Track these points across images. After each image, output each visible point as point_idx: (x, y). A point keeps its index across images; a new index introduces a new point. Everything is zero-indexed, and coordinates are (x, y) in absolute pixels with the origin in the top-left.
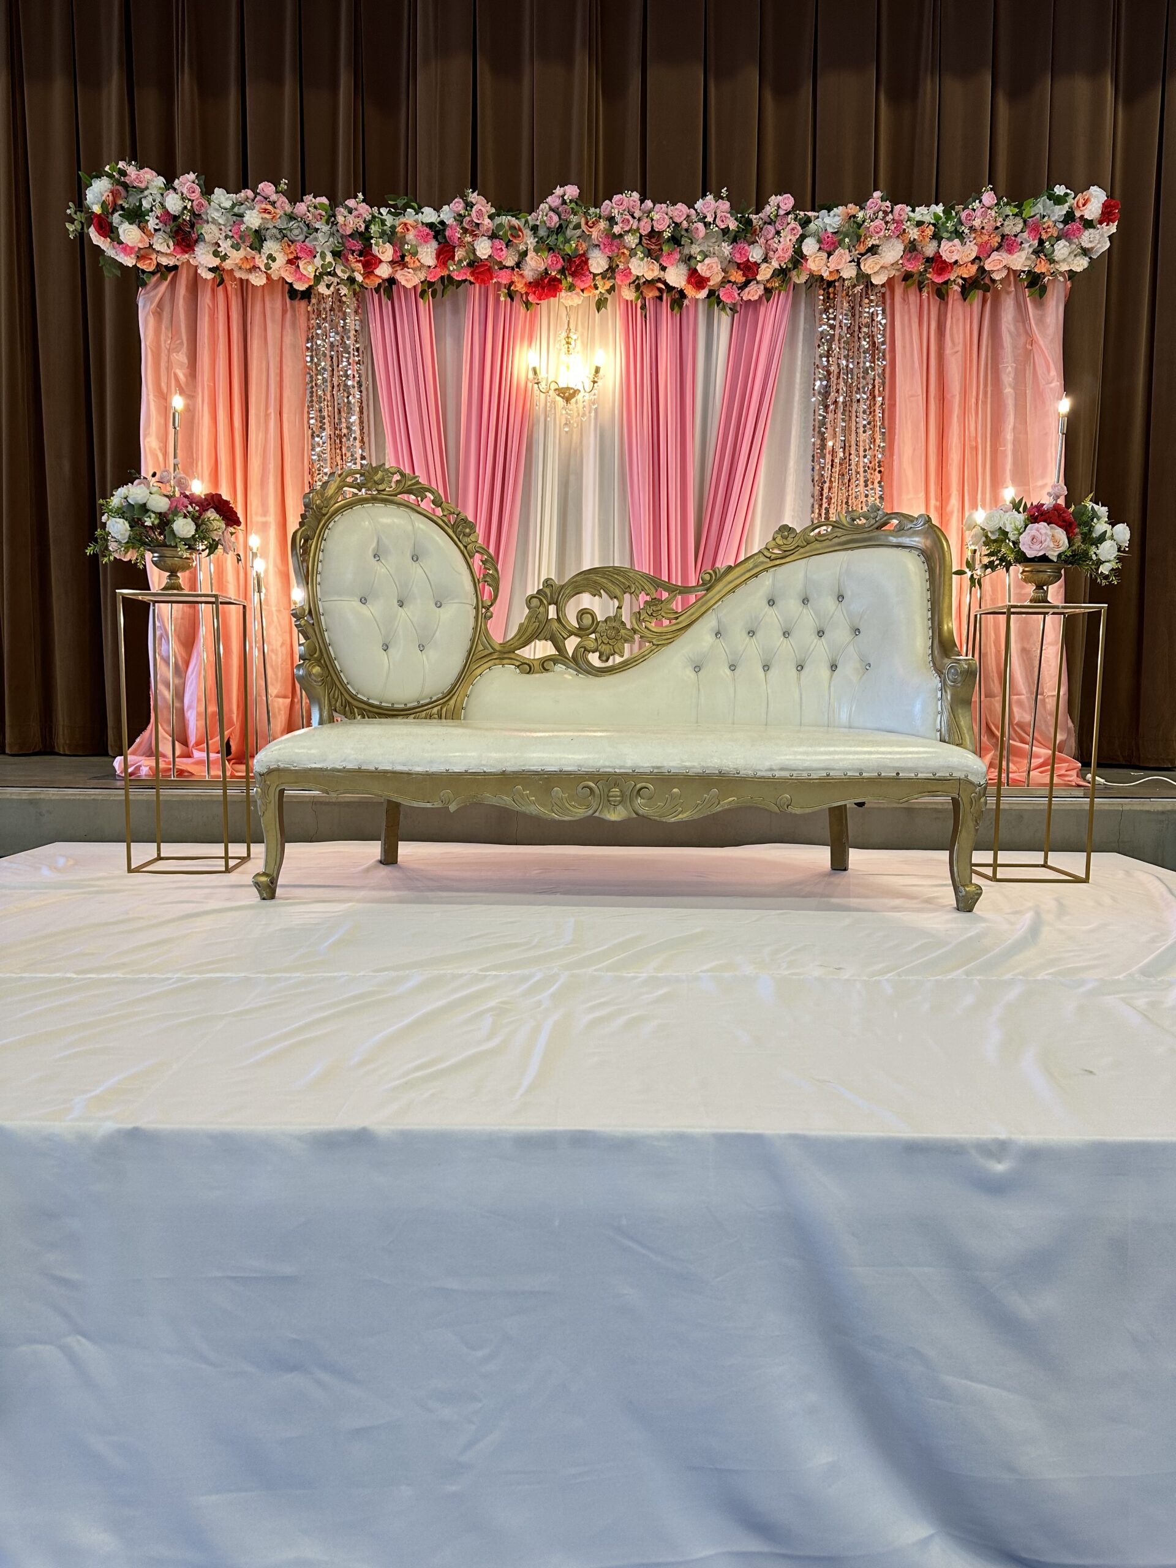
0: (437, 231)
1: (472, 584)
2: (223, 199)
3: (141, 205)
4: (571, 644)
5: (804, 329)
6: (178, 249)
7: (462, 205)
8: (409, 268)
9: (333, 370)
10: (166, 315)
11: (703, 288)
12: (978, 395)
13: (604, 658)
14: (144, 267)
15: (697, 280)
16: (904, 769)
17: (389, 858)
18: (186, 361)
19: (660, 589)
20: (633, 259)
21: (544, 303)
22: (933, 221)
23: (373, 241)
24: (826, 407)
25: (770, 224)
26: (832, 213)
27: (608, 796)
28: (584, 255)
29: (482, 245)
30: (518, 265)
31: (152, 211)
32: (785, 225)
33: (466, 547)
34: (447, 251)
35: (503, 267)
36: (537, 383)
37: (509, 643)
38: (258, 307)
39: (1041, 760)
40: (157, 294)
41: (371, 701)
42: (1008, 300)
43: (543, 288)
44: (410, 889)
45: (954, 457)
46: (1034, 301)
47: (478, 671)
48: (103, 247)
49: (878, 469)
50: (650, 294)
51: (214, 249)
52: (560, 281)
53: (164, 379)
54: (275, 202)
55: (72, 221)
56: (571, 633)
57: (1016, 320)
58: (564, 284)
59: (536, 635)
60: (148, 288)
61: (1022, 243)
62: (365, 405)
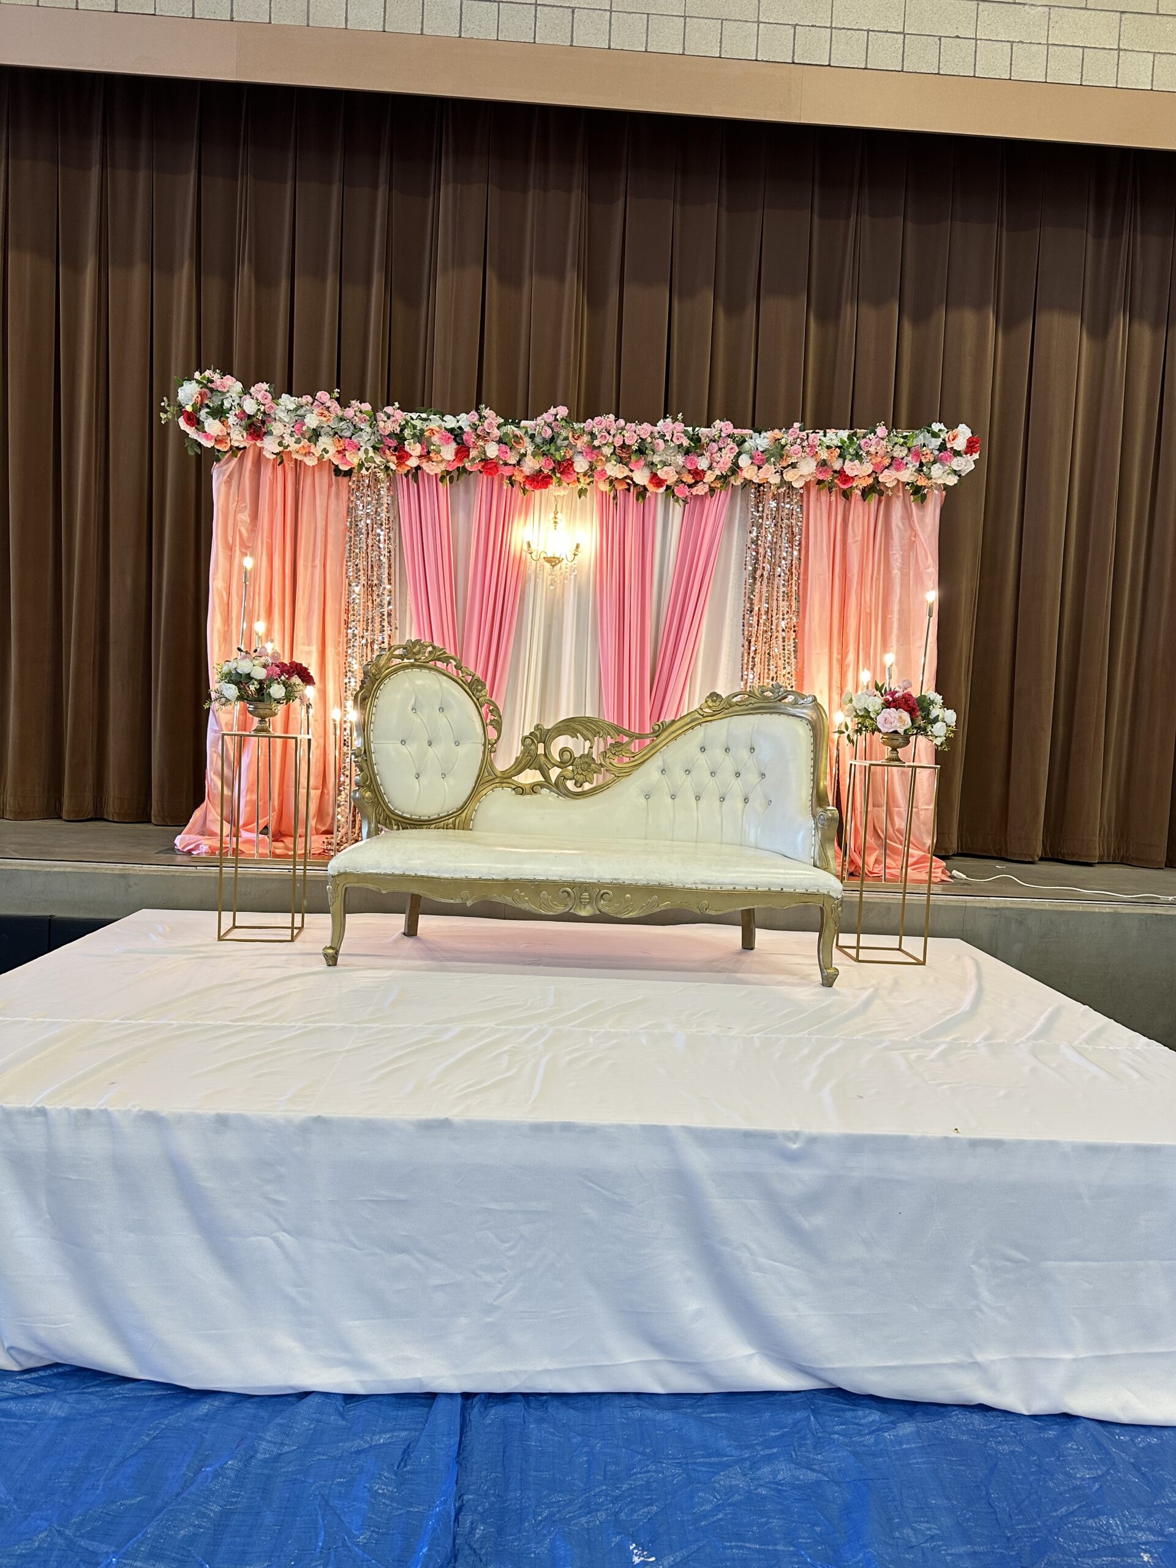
0: (456, 434)
1: (481, 727)
2: (288, 402)
3: (223, 404)
4: (554, 773)
5: (740, 517)
6: (250, 438)
7: (477, 417)
8: (433, 462)
9: (368, 533)
10: (234, 483)
11: (662, 486)
12: (873, 573)
13: (578, 785)
14: (221, 449)
15: (657, 481)
16: (787, 887)
17: (411, 931)
18: (248, 521)
19: (621, 735)
20: (608, 464)
21: (537, 492)
22: (840, 444)
23: (406, 443)
24: (755, 579)
25: (714, 441)
26: (762, 436)
27: (580, 899)
28: (570, 459)
29: (492, 448)
30: (519, 462)
31: (231, 409)
32: (726, 444)
33: (478, 699)
34: (463, 451)
35: (506, 464)
36: (531, 553)
37: (508, 771)
38: (309, 481)
39: (915, 859)
40: (227, 470)
41: (404, 815)
42: (897, 502)
43: (538, 482)
44: (433, 959)
45: (852, 622)
46: (917, 505)
47: (484, 792)
48: (188, 432)
49: (793, 629)
50: (621, 487)
51: (279, 441)
52: (551, 477)
53: (230, 533)
54: (329, 407)
55: (166, 412)
56: (554, 765)
57: (903, 518)
58: (555, 480)
59: (528, 766)
60: (222, 462)
61: (907, 463)
62: (392, 562)
